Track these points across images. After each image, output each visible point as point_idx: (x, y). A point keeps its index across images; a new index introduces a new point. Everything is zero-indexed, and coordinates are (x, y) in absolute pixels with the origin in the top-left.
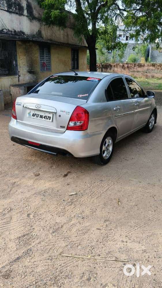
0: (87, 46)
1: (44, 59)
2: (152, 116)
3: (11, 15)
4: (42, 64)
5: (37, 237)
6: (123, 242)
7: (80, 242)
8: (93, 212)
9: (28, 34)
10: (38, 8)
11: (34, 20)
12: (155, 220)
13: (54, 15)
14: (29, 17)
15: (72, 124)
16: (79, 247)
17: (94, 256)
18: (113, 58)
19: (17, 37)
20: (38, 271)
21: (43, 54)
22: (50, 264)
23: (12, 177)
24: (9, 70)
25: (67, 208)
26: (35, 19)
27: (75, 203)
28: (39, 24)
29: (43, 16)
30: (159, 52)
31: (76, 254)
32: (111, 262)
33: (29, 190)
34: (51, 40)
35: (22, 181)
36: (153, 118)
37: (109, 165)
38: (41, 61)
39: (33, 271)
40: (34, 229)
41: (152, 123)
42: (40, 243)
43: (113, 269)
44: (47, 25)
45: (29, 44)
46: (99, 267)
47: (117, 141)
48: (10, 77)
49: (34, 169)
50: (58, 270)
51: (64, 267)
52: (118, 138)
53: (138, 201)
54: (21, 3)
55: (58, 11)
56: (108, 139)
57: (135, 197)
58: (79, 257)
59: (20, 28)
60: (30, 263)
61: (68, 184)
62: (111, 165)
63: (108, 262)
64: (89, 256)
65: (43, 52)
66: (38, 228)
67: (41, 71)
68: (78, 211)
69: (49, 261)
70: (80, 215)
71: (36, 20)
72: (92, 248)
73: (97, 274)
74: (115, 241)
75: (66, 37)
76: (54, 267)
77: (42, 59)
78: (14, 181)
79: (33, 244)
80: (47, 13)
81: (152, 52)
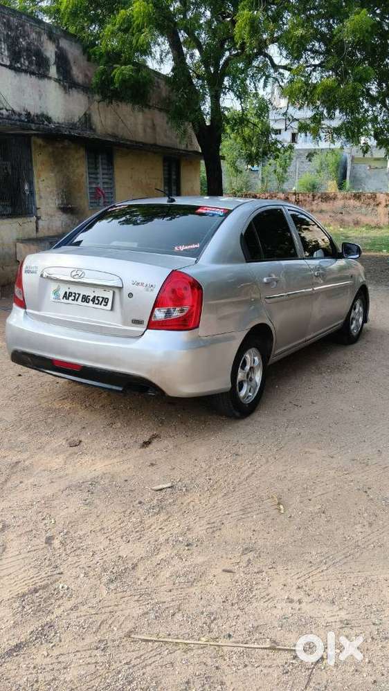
0: (200, 151)
1: (99, 181)
2: (358, 303)
3: (18, 78)
4: (94, 191)
5: (69, 593)
6: (291, 601)
7: (180, 604)
8: (214, 528)
9: (60, 121)
10: (82, 61)
11: (74, 89)
12: (372, 545)
13: (120, 78)
14: (62, 83)
15: (160, 315)
16: (178, 616)
17: (215, 639)
18: (263, 181)
19: (33, 126)
20: (67, 679)
21: (96, 169)
22: (100, 660)
23: (11, 448)
24: (13, 205)
25: (148, 522)
26: (76, 88)
27: (169, 509)
28: (87, 98)
29: (94, 80)
30: (368, 168)
31: (169, 635)
32: (261, 652)
33: (53, 480)
34: (114, 136)
35: (37, 458)
36: (359, 309)
37: (255, 416)
38: (90, 183)
39: (55, 679)
40: (62, 573)
41: (357, 321)
42: (75, 608)
43: (265, 671)
44: (103, 100)
45: (61, 146)
46: (228, 666)
47: (273, 359)
48: (15, 220)
49: (68, 431)
50: (120, 676)
51: (136, 668)
52: (277, 352)
53: (328, 500)
54: (42, 49)
55: (129, 67)
56: (250, 354)
57: (319, 493)
58: (178, 641)
59: (41, 107)
60: (48, 659)
61: (152, 465)
62: (259, 418)
63: (253, 652)
64: (203, 639)
65: (96, 163)
66: (74, 572)
67: (91, 208)
68: (175, 527)
69: (98, 653)
70: (181, 539)
71: (79, 90)
72: (210, 617)
73: (222, 683)
74: (269, 599)
75: (149, 130)
76: (112, 668)
77: (92, 180)
78: (15, 459)
79: (58, 612)
80: (103, 72)
81: (353, 168)
